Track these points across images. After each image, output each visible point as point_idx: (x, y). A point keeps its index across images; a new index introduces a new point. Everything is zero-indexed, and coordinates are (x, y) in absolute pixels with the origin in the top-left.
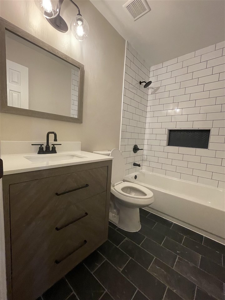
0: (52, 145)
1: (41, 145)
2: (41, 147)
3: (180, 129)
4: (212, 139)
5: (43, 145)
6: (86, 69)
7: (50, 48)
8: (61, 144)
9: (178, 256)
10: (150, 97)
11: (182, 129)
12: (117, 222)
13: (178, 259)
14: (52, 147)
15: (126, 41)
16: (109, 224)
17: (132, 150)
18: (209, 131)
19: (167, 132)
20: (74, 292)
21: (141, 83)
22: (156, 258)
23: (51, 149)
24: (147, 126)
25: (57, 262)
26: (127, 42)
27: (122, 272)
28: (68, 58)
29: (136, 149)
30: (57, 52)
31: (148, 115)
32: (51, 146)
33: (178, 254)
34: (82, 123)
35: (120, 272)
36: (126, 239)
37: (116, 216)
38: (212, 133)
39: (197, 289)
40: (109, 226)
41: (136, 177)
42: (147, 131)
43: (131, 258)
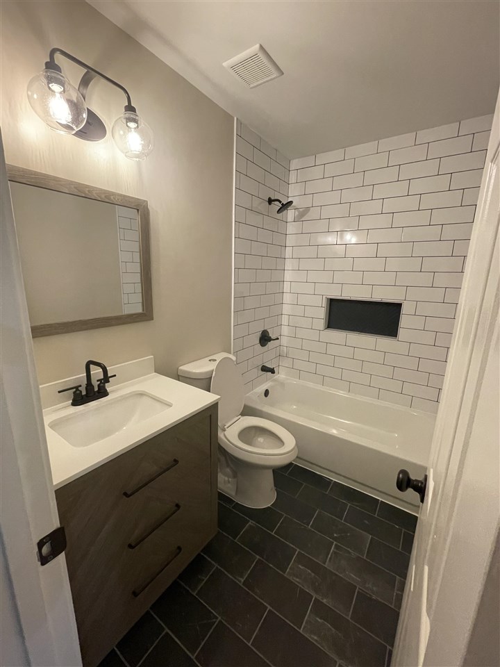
0: (98, 381)
1: (77, 388)
2: (78, 392)
3: (349, 298)
4: (404, 321)
5: (80, 386)
6: (152, 206)
7: (73, 186)
8: (115, 376)
9: (335, 543)
10: (291, 228)
11: (352, 299)
12: (233, 493)
13: (334, 548)
14: (99, 385)
15: (235, 119)
16: (219, 499)
17: (258, 342)
18: (399, 305)
19: (325, 304)
20: (167, 630)
21: (270, 201)
22: (299, 552)
23: (96, 389)
24: (287, 287)
25: (135, 594)
26: (237, 119)
27: (244, 584)
28: (112, 197)
29: (265, 339)
30: (89, 191)
31: (289, 265)
32: (95, 384)
33: (335, 539)
34: (153, 319)
35: (241, 585)
36: (250, 523)
37: (230, 479)
38: (404, 310)
39: (358, 592)
40: (219, 503)
41: (267, 393)
42: (287, 298)
43: (258, 557)
